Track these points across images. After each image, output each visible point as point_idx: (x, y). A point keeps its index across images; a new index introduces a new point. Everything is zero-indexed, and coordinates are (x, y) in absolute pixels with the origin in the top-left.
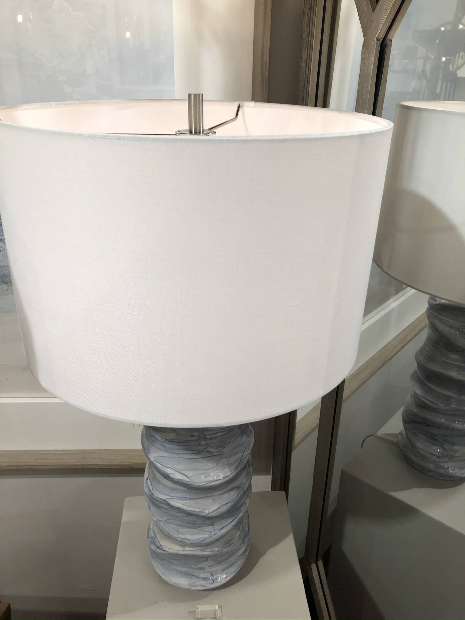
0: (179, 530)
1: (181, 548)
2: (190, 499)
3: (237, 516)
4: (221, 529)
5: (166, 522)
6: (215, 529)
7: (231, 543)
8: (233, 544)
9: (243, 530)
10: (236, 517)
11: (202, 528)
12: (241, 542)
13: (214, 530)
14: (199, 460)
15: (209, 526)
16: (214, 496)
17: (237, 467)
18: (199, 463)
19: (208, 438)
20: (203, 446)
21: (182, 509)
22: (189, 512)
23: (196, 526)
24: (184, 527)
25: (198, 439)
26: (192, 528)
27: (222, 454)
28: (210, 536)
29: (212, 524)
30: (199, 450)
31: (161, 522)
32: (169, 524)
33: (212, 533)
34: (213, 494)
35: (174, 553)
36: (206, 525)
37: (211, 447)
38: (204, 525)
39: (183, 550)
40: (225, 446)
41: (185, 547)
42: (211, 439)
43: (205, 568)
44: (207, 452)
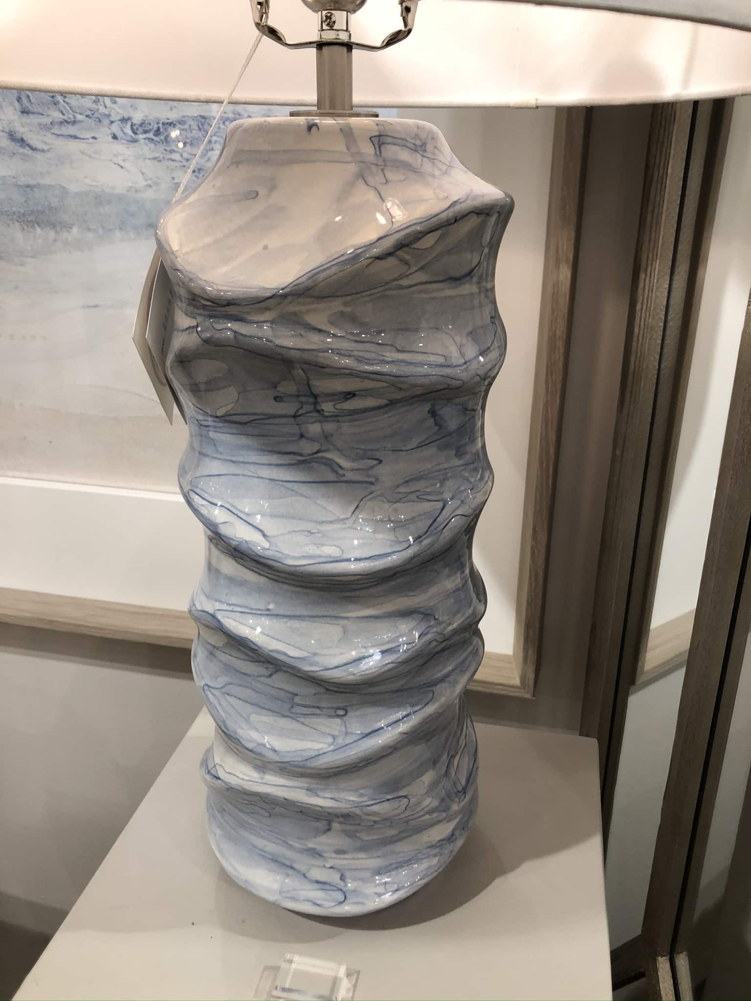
1: (255, 775)
2: (277, 616)
3: (419, 707)
4: (367, 735)
5: (223, 690)
6: (349, 730)
7: (401, 793)
8: (406, 800)
9: (447, 774)
11: (314, 721)
12: (436, 803)
13: (347, 733)
14: (304, 489)
15: (331, 716)
16: (347, 618)
17: (420, 537)
18: (304, 499)
19: (326, 414)
20: (313, 440)
21: (252, 642)
22: (271, 654)
23: (293, 710)
24: (264, 711)
25: (297, 411)
26: (284, 716)
27: (372, 483)
28: (332, 748)
29: (341, 712)
30: (301, 455)
31: (213, 691)
32: (228, 697)
33: (340, 741)
34: (345, 612)
35: (240, 786)
36: (321, 713)
37: (338, 450)
38: (317, 711)
39: (259, 781)
40: (381, 459)
41: (264, 772)
42: (338, 421)
43: (325, 855)
44: (326, 465)
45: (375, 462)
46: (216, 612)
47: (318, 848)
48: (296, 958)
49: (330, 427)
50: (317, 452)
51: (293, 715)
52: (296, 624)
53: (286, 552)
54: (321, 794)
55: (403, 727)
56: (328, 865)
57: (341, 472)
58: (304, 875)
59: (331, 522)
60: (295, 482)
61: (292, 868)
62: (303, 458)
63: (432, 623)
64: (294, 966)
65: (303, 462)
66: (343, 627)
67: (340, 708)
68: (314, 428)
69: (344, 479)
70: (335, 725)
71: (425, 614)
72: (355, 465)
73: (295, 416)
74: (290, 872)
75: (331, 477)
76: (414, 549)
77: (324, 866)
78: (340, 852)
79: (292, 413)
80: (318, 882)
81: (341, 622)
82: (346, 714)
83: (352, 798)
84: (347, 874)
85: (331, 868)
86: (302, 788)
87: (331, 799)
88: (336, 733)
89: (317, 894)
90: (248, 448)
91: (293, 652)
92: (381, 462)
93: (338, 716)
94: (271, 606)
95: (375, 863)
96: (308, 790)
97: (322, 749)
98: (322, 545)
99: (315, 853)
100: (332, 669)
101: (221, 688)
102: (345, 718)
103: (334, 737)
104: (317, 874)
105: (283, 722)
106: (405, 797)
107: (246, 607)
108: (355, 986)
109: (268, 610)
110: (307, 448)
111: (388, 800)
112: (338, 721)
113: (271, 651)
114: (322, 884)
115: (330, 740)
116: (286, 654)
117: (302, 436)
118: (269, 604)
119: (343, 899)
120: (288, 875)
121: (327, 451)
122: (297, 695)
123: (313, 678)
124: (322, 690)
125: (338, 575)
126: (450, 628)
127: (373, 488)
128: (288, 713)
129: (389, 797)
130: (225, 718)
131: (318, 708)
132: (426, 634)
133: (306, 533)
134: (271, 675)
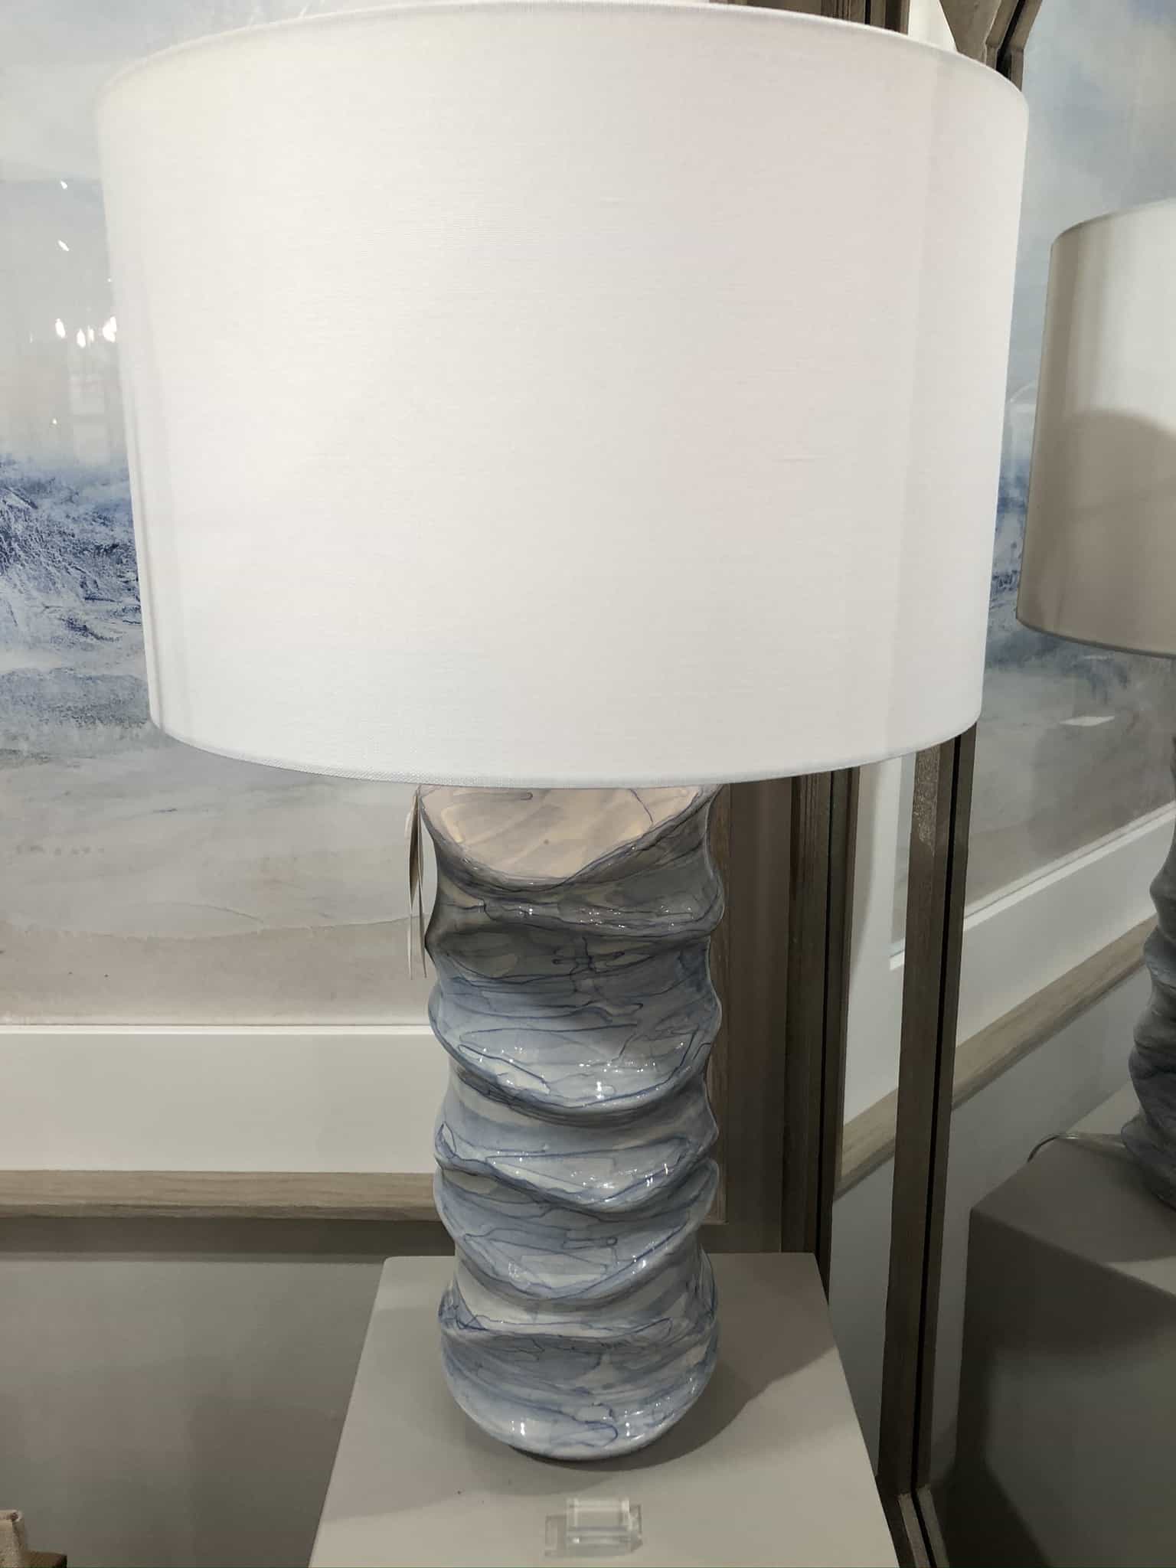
0: (524, 1259)
1: (526, 1317)
2: (552, 1156)
3: (679, 1228)
4: (636, 1260)
5: (489, 1237)
6: (620, 1258)
7: (666, 1317)
8: (668, 1322)
9: (696, 1296)
10: (676, 1230)
11: (585, 1253)
13: (617, 1261)
14: (576, 1037)
15: (602, 1247)
16: (616, 1150)
17: (677, 1069)
18: (577, 1046)
19: (598, 971)
20: (585, 993)
21: (530, 1183)
22: (549, 1192)
23: (566, 1246)
24: (535, 1251)
25: (572, 970)
26: (557, 1253)
27: (635, 1025)
28: (605, 1277)
29: (611, 1241)
30: (574, 1007)
31: (475, 1239)
32: (495, 1244)
33: (611, 1269)
34: (614, 1145)
35: (509, 1332)
36: (593, 1245)
37: (607, 999)
38: (589, 1243)
39: (532, 1322)
40: (642, 1002)
41: (536, 1313)
42: (607, 976)
43: (594, 1392)
45: (637, 1007)
46: (491, 1160)
47: (587, 1386)
48: (576, 1502)
49: (601, 981)
50: (589, 1003)
51: (564, 1251)
52: (570, 1162)
53: (566, 1095)
54: (594, 1325)
55: (667, 1249)
56: (596, 1403)
57: (609, 1018)
58: (574, 1419)
59: (603, 1064)
60: (568, 1031)
61: (560, 1412)
62: (576, 1010)
63: (688, 1145)
64: (576, 1510)
65: (574, 1013)
66: (614, 1159)
67: (610, 1238)
68: (588, 983)
69: (612, 1024)
70: (605, 1255)
71: (682, 1140)
72: (621, 1011)
73: (570, 974)
74: (560, 1417)
75: (602, 1024)
76: (674, 1081)
77: (593, 1405)
78: (607, 1387)
79: (568, 972)
80: (587, 1422)
81: (612, 1155)
82: (615, 1243)
83: (624, 1326)
84: (616, 1409)
85: (600, 1405)
86: (577, 1322)
87: (605, 1329)
88: (608, 1262)
89: (588, 1435)
90: (524, 1004)
91: (570, 1188)
92: (641, 1005)
93: (608, 1245)
94: (545, 1148)
95: (640, 1393)
96: (582, 1323)
97: (595, 1279)
99: (584, 1392)
100: (606, 1199)
101: (489, 1234)
102: (616, 1247)
103: (606, 1266)
104: (586, 1414)
105: (555, 1259)
106: (668, 1319)
108: (640, 1519)
109: (543, 1151)
110: (580, 1000)
111: (654, 1324)
112: (609, 1250)
113: (549, 1190)
114: (593, 1424)
115: (603, 1269)
116: (563, 1191)
117: (576, 991)
118: (543, 1145)
119: (615, 1435)
120: (556, 1422)
121: (596, 1001)
122: (569, 1230)
123: (591, 1211)
124: (596, 1221)
125: (614, 1111)
126: (701, 1149)
127: (636, 1029)
128: (559, 1250)
129: (655, 1321)
130: (493, 1263)
131: (589, 1240)
132: (684, 1157)
133: (581, 1076)
134: (544, 1215)
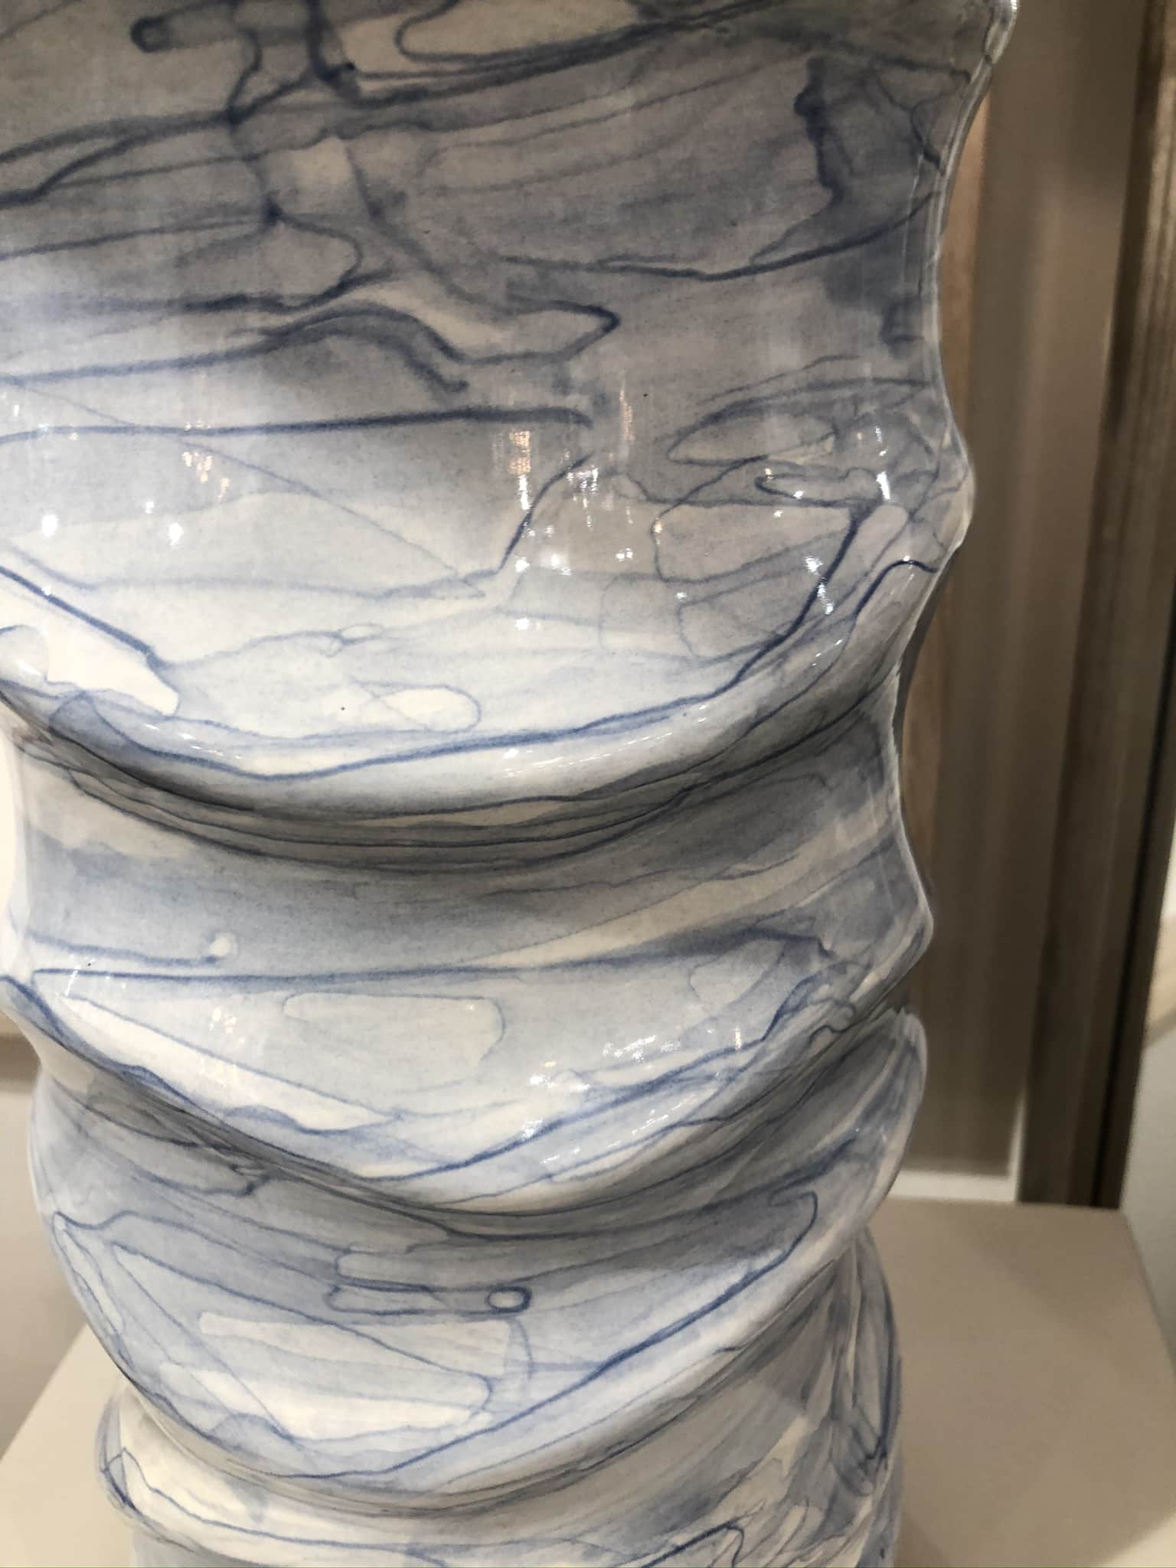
0: (210, 1326)
1: (235, 1507)
2: (244, 981)
3: (773, 1255)
4: (604, 1368)
5: (110, 1234)
6: (540, 1357)
7: (720, 1517)
8: (733, 1535)
9: (835, 1414)
10: (761, 1263)
11: (413, 1332)
12: (816, 1518)
13: (532, 1368)
14: (300, 457)
15: (472, 1315)
16: (511, 971)
17: (779, 640)
19: (368, 87)
21: (160, 1081)
22: (231, 1122)
23: (343, 1300)
24: (243, 1306)
25: (239, 89)
26: (313, 1320)
27: (581, 419)
28: (484, 1420)
29: (507, 1300)
30: (272, 303)
31: (82, 1236)
32: (123, 1257)
33: (511, 1395)
34: (501, 950)
35: (188, 1538)
36: (439, 1305)
37: (431, 268)
38: (424, 1301)
39: (250, 1525)
40: (611, 307)
41: (262, 1500)
42: (424, 125)
44: (383, 340)
45: (588, 324)
46: (38, 977)
49: (387, 155)
50: (345, 285)
51: (340, 1317)
52: (315, 1006)
53: (246, 722)
55: (725, 1331)
57: (450, 370)
59: (423, 592)
60: (261, 430)
62: (289, 319)
63: (816, 966)
65: (286, 337)
66: (498, 1005)
67: (502, 1288)
68: (321, 169)
69: (459, 402)
70: (488, 1345)
71: (792, 941)
73: (232, 117)
75: (414, 396)
76: (759, 688)
79: (219, 105)
81: (492, 988)
82: (525, 1305)
86: (392, 1549)
88: (497, 1371)
91: (314, 1113)
92: (612, 322)
93: (500, 1312)
94: (221, 947)
97: (449, 1426)
98: (391, 686)
100: (467, 1164)
101: (103, 1226)
102: (523, 1317)
103: (489, 1383)
105: (310, 1340)
106: (729, 1526)
107: (128, 954)
109: (211, 960)
110: (300, 268)
111: (679, 1549)
112: (499, 1328)
113: (234, 1112)
115: (476, 1393)
116: (287, 1122)
117: (272, 214)
118: (211, 939)
121: (384, 275)
122: (347, 1251)
123: (398, 1200)
124: (440, 1235)
125: (469, 805)
126: (870, 981)
128: (324, 1312)
129: (680, 1539)
130: (118, 1325)
131: (425, 1289)
132: (796, 1009)
134: (250, 1190)
